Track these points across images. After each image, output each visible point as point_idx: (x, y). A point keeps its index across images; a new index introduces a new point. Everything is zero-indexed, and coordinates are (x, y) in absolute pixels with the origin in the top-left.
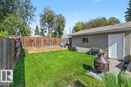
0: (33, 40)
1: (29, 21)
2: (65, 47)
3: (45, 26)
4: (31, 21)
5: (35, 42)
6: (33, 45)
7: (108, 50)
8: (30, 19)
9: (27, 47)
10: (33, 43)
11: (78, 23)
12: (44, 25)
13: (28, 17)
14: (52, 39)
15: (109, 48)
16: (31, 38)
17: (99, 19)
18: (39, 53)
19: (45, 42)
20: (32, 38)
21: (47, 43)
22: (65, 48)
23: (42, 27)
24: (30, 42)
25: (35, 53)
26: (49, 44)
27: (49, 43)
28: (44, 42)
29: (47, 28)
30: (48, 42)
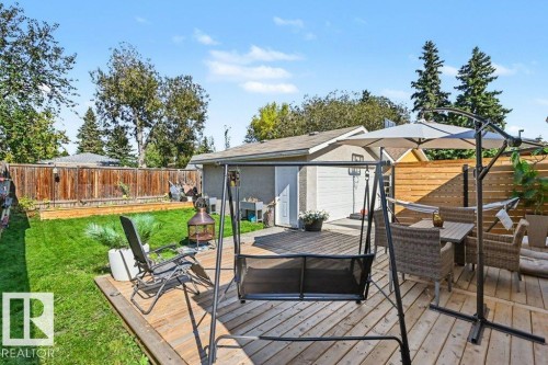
0: (61, 176)
1: (44, 104)
2: (183, 199)
3: (118, 119)
4: (54, 105)
5: (69, 183)
6: (60, 192)
7: (274, 205)
8: (51, 97)
9: (35, 202)
10: (59, 187)
11: (268, 107)
12: (117, 115)
13: (40, 87)
14: (135, 174)
15: (277, 198)
16: (52, 171)
17: (332, 100)
18: (78, 219)
19: (108, 185)
20: (55, 171)
21: (116, 187)
22: (182, 203)
23: (109, 121)
24: (46, 182)
25: (64, 218)
26: (123, 190)
27: (126, 188)
28: (104, 183)
29: (127, 128)
30: (120, 184)
